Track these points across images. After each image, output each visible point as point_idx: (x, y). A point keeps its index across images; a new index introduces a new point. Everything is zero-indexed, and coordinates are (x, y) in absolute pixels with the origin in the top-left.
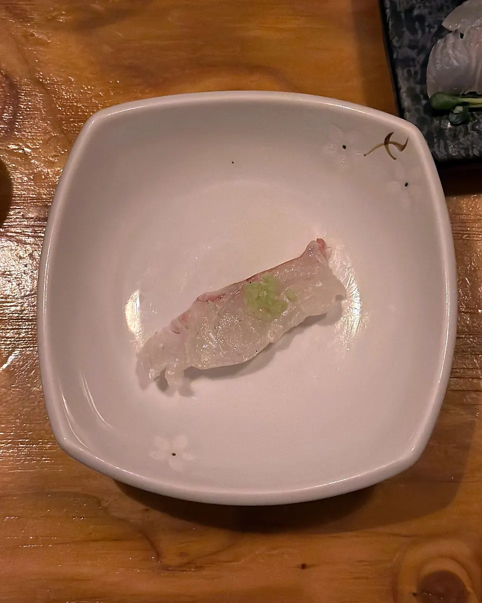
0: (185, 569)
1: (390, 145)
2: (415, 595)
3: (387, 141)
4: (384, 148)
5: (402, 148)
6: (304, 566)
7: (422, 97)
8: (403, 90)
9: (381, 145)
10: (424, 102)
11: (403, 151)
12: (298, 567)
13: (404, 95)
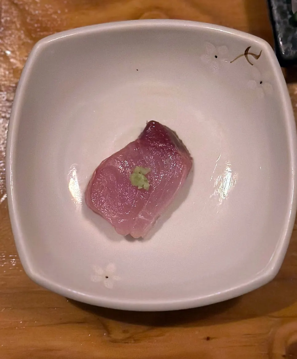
0: (127, 341)
1: (249, 56)
2: (284, 356)
3: (246, 53)
4: (245, 57)
5: (257, 57)
6: (208, 339)
7: (288, 12)
8: (275, 8)
9: (242, 55)
10: (289, 16)
11: (258, 59)
12: (204, 339)
13: (275, 12)
